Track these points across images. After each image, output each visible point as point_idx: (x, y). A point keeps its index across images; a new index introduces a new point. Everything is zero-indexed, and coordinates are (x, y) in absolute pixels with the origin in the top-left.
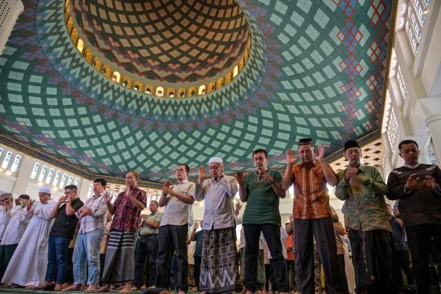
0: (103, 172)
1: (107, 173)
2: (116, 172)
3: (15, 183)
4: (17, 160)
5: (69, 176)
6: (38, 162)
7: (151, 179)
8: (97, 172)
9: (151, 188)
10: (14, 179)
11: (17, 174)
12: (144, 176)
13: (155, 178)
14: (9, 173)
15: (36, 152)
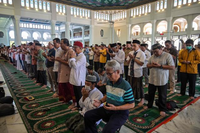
0: (99, 6)
1: (100, 6)
2: (104, 4)
3: (66, 18)
4: (64, 8)
5: (85, 10)
6: (72, 7)
7: (120, 5)
8: (96, 6)
9: (121, 9)
10: (65, 16)
11: (66, 14)
12: (117, 4)
13: (122, 4)
14: (63, 14)
15: (70, 3)
